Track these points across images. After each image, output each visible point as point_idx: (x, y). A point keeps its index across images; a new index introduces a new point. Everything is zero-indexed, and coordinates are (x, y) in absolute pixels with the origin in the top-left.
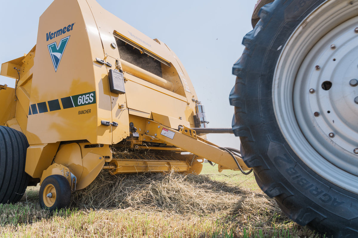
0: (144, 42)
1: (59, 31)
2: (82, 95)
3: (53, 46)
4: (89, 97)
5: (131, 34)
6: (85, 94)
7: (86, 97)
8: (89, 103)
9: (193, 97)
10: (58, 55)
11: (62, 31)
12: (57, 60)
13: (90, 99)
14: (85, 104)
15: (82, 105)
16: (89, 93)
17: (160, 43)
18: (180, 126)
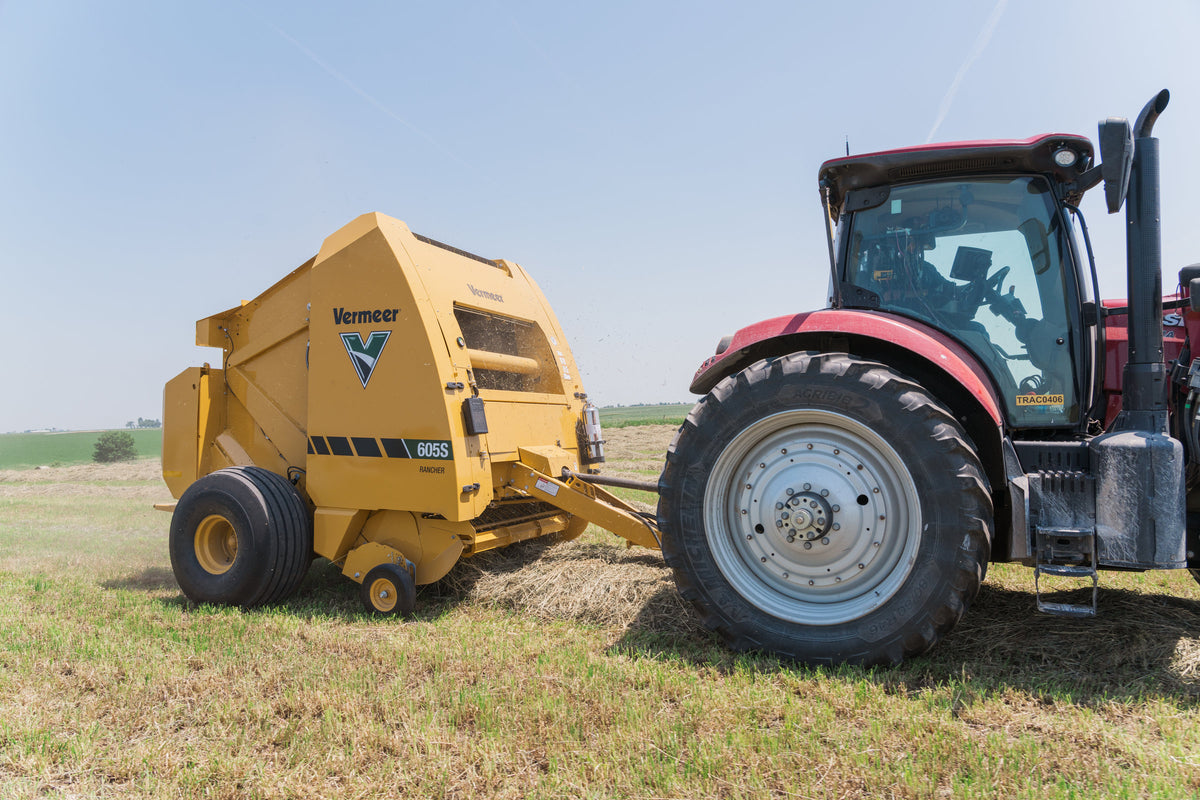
0: (491, 296)
1: (365, 313)
2: (425, 442)
3: (352, 338)
4: (439, 447)
5: (475, 292)
6: (433, 442)
7: (434, 447)
8: (440, 458)
9: (576, 387)
10: (369, 360)
11: (374, 316)
12: (366, 369)
13: (441, 451)
14: (432, 457)
15: (425, 457)
16: (441, 442)
17: (510, 275)
18: (565, 467)
